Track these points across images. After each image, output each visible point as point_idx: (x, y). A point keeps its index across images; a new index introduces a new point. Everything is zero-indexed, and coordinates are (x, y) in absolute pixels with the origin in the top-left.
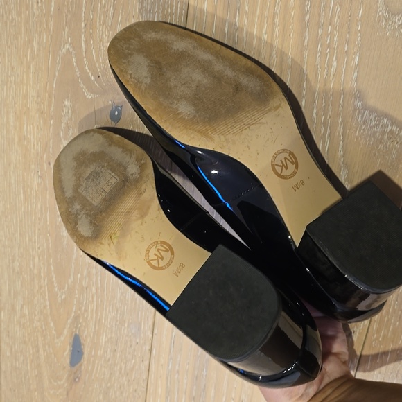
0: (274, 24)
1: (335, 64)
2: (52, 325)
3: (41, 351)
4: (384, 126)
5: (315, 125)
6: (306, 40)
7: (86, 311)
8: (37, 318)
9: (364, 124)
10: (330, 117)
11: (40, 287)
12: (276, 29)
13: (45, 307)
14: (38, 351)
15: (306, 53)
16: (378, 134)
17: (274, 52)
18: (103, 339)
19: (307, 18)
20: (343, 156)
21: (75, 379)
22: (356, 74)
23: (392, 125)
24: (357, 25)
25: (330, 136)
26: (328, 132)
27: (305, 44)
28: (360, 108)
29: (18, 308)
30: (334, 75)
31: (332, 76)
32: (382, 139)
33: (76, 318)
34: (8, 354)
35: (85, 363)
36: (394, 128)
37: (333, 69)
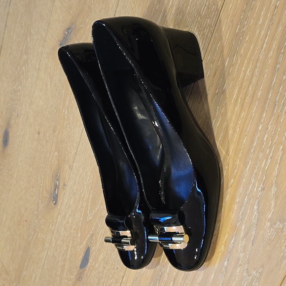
0: (256, 66)
2: (79, 235)
3: (69, 251)
5: (263, 147)
6: (274, 82)
7: (98, 233)
8: (74, 227)
10: (275, 143)
11: (82, 207)
12: (256, 70)
13: (79, 221)
14: (68, 250)
15: (271, 91)
17: (251, 86)
18: (101, 257)
19: (278, 66)
20: (277, 177)
21: (79, 278)
25: (271, 157)
26: (271, 155)
27: (272, 85)
29: (67, 216)
31: (283, 113)
33: (92, 235)
34: (54, 245)
35: (87, 269)
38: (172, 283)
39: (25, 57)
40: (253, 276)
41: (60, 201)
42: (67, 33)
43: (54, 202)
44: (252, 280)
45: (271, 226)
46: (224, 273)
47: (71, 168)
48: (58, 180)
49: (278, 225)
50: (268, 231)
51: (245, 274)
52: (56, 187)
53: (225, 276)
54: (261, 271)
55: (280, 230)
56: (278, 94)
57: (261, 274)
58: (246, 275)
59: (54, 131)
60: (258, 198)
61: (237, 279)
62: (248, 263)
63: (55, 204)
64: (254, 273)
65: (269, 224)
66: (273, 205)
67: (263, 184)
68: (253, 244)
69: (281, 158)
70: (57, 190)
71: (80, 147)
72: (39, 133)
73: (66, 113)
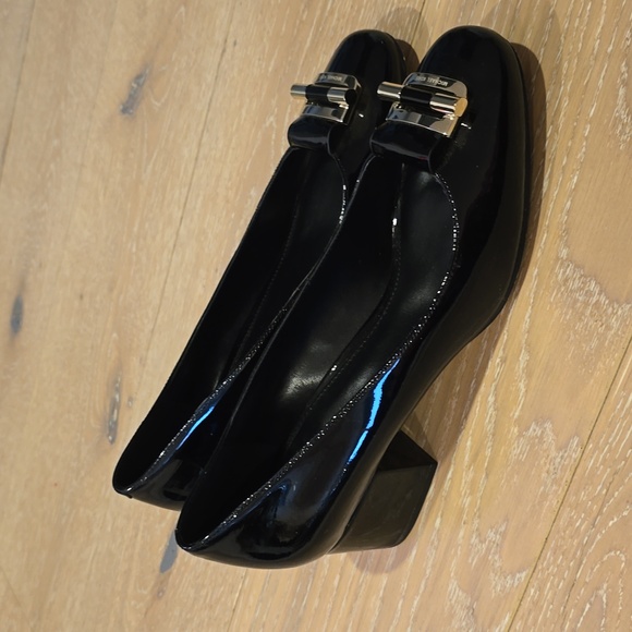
1: (546, 184)
3: (139, 537)
4: (589, 294)
9: (565, 285)
14: (136, 535)
16: (579, 304)
20: (528, 332)
21: (159, 593)
22: (569, 203)
23: (600, 294)
24: (585, 129)
28: (565, 257)
32: (583, 314)
34: (109, 529)
35: (175, 571)
36: (603, 298)
37: (543, 191)
38: (338, 577)
39: (56, 142)
40: (490, 541)
42: (135, 86)
43: (110, 438)
44: (488, 550)
45: (520, 435)
46: (436, 543)
47: (143, 362)
48: (118, 390)
49: (534, 430)
50: (516, 445)
51: (474, 540)
52: (115, 405)
53: (436, 548)
54: (503, 529)
55: (537, 441)
57: (503, 535)
58: (477, 541)
59: (111, 290)
60: (495, 380)
61: (459, 553)
62: (479, 517)
63: (112, 442)
64: (491, 535)
65: (516, 430)
66: (523, 390)
67: (504, 349)
68: (487, 475)
69: (535, 293)
70: (116, 411)
71: (160, 316)
72: (81, 297)
73: (134, 250)
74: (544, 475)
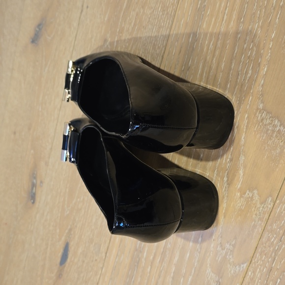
0: (218, 38)
1: (250, 72)
2: (58, 231)
4: (275, 126)
6: (236, 52)
7: (76, 226)
8: (52, 223)
9: (262, 122)
10: (240, 113)
11: (59, 202)
12: (219, 42)
13: (57, 217)
14: (47, 248)
15: (234, 61)
16: (269, 131)
17: (215, 59)
19: (239, 36)
20: (244, 145)
21: (59, 276)
22: (263, 81)
23: (280, 126)
24: (270, 44)
27: (235, 55)
28: (261, 108)
29: (45, 214)
30: (248, 80)
31: (247, 81)
32: (272, 136)
33: (70, 230)
34: (33, 245)
35: (67, 265)
36: (282, 128)
37: (249, 75)
38: (150, 267)
40: (227, 249)
41: (38, 199)
42: (38, 29)
43: (32, 201)
44: (226, 253)
45: (241, 196)
46: (199, 250)
47: (47, 164)
48: (35, 178)
49: (248, 194)
50: (239, 201)
51: (219, 248)
52: (34, 185)
53: (200, 253)
54: (234, 242)
55: (250, 199)
56: (240, 63)
57: (234, 246)
58: (220, 249)
59: (29, 129)
60: (227, 170)
61: (211, 255)
62: (221, 237)
63: (33, 203)
64: (228, 246)
65: (239, 194)
66: (242, 174)
67: (231, 155)
68: (225, 217)
69: (247, 126)
70: (34, 188)
71: (55, 141)
72: (15, 133)
73: (40, 109)
74: (254, 216)
